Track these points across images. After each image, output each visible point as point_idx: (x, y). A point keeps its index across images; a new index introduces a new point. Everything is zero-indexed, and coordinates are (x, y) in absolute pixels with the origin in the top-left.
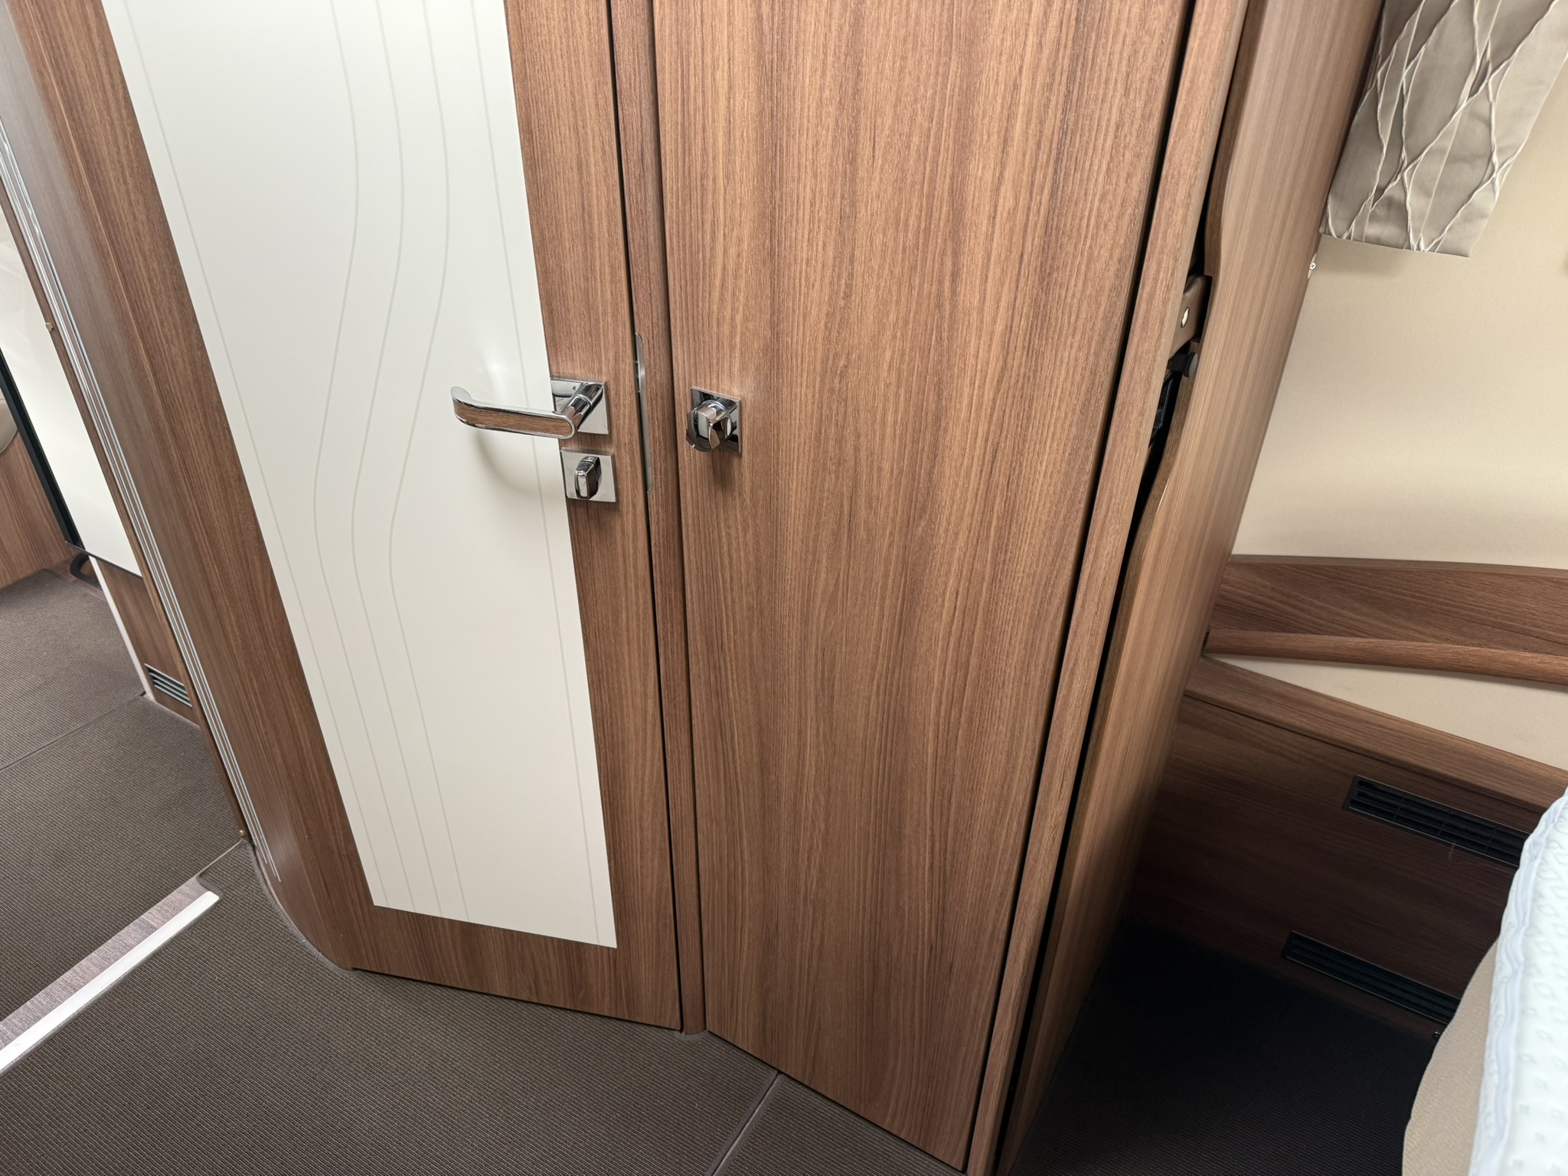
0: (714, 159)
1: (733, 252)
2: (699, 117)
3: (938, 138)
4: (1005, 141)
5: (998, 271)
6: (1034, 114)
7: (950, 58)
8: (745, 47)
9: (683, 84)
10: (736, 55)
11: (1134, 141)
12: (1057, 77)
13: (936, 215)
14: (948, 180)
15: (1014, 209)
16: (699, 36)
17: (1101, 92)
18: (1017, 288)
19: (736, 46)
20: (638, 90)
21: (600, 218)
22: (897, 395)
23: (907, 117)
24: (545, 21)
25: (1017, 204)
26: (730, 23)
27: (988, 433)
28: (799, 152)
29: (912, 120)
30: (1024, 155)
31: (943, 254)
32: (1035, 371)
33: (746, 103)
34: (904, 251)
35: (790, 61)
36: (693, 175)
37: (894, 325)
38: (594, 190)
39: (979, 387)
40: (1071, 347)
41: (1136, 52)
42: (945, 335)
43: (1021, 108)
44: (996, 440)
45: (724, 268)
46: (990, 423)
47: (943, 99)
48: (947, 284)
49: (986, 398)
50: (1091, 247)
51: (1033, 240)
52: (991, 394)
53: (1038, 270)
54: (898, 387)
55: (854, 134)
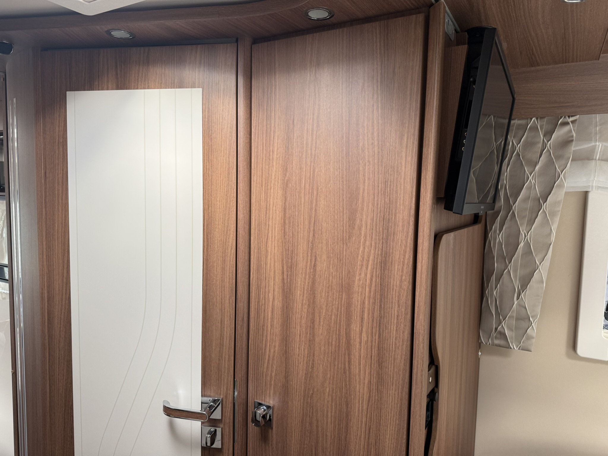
0: (267, 320)
1: (272, 351)
2: (263, 307)
3: (341, 317)
4: (362, 318)
5: (364, 361)
6: (371, 311)
7: (343, 293)
8: (279, 287)
9: (258, 297)
10: (276, 289)
11: (403, 321)
12: (377, 300)
13: (341, 341)
14: (344, 330)
15: (367, 341)
16: (264, 283)
17: (391, 306)
18: (371, 367)
19: (276, 287)
20: (243, 298)
21: (226, 339)
22: (332, 405)
23: (330, 310)
24: (215, 278)
25: (368, 339)
26: (274, 280)
27: (366, 422)
28: (296, 319)
29: (332, 311)
30: (369, 323)
31: (345, 354)
32: (381, 398)
33: (278, 304)
34: (331, 353)
35: (293, 292)
36: (260, 325)
37: (329, 379)
38: (226, 329)
39: (361, 403)
40: (392, 390)
41: (400, 295)
42: (348, 383)
43: (366, 309)
44: (370, 425)
45: (269, 356)
46: (367, 417)
47: (341, 305)
48: (347, 365)
49: (364, 408)
50: (394, 355)
51: (375, 351)
52: (366, 407)
53: (378, 362)
54: (332, 402)
55: (313, 314)
